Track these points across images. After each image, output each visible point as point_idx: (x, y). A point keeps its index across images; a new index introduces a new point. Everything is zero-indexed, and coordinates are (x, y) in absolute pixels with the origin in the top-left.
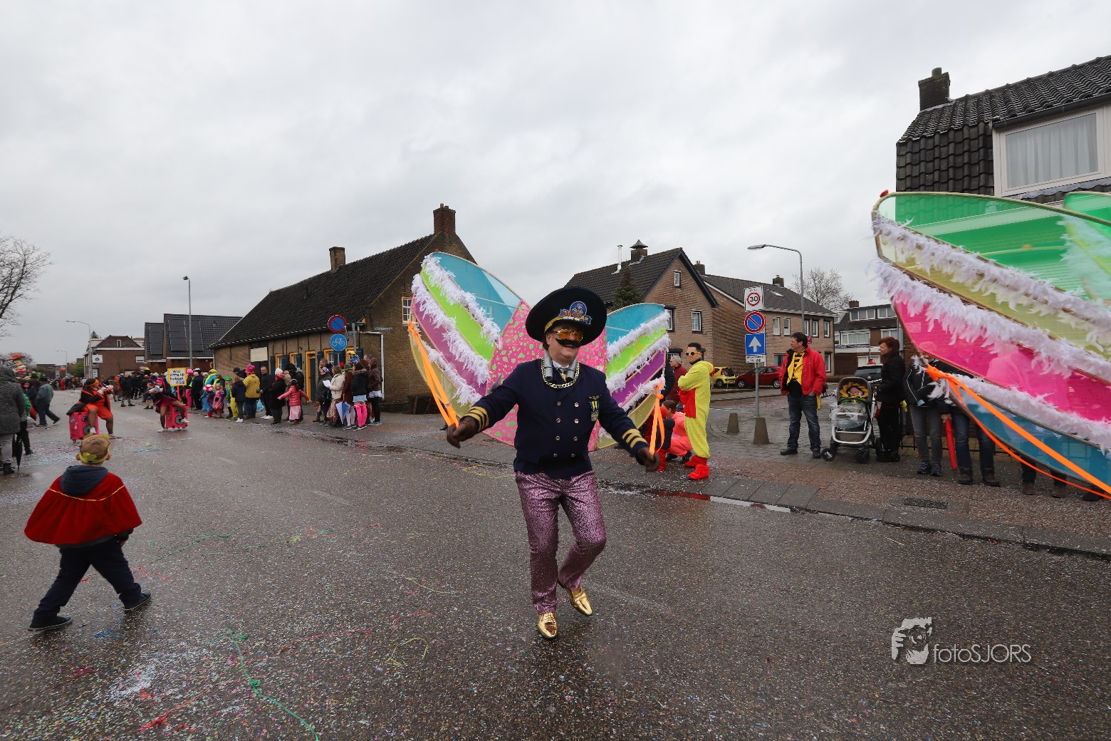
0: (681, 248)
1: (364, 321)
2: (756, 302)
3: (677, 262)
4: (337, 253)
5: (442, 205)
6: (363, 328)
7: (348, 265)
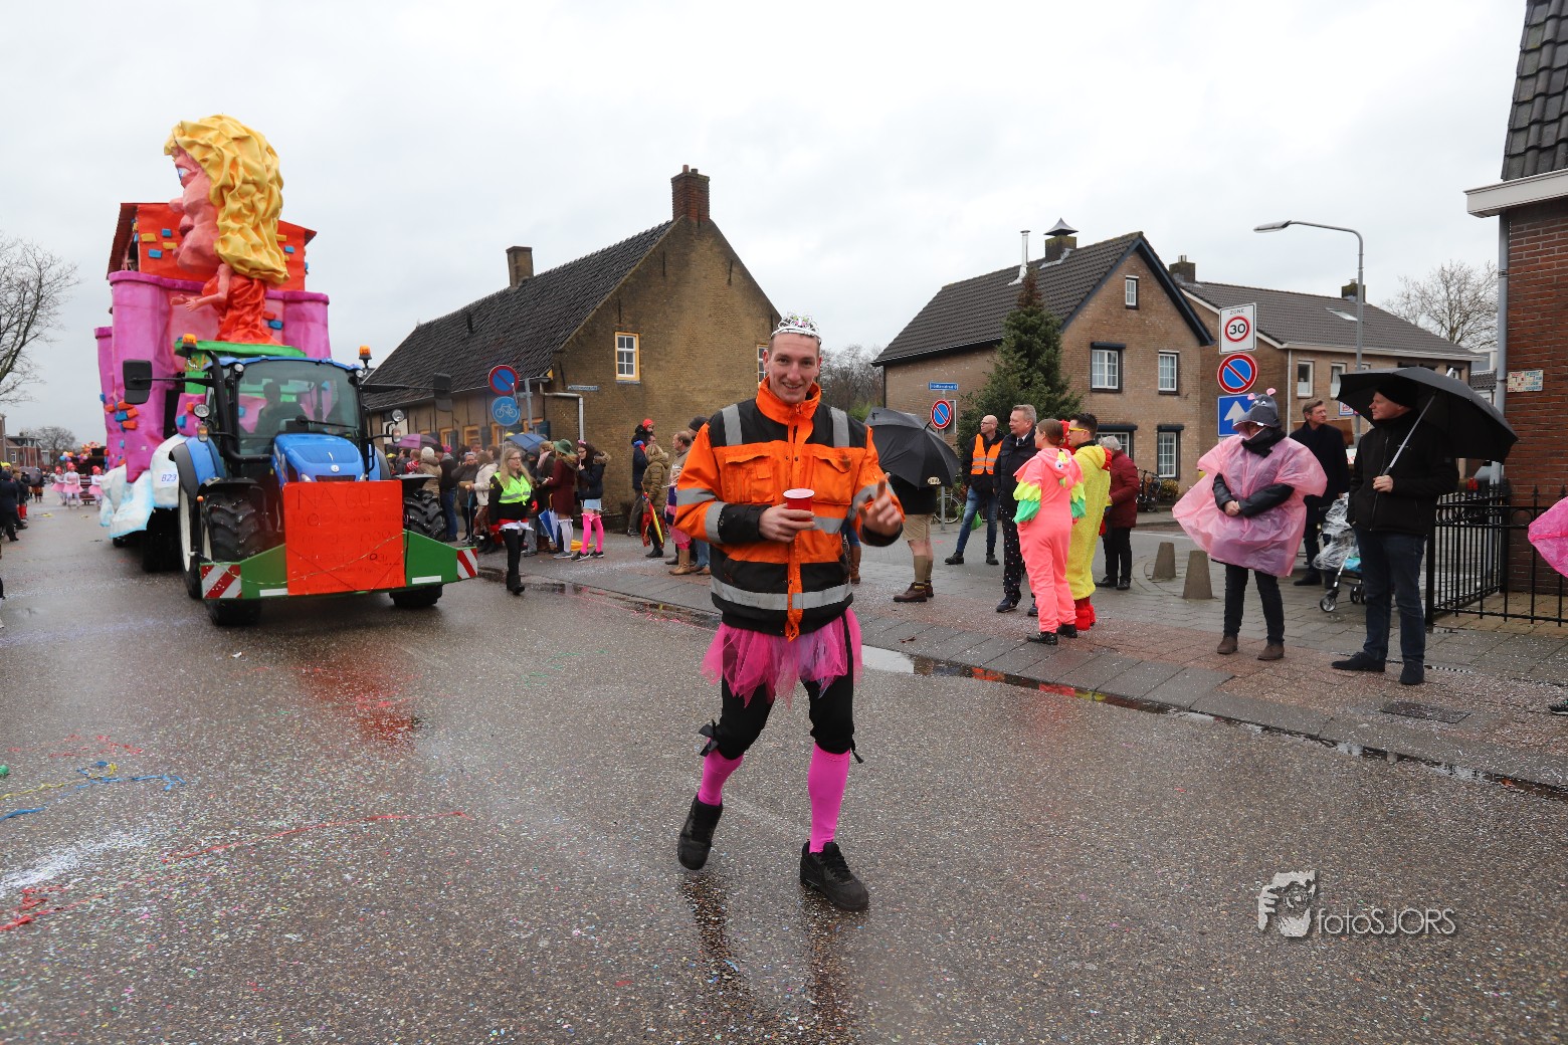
0: (1141, 234)
1: (550, 375)
2: (1240, 335)
3: (1132, 260)
4: (519, 257)
5: (686, 167)
6: (549, 386)
7: (536, 277)
